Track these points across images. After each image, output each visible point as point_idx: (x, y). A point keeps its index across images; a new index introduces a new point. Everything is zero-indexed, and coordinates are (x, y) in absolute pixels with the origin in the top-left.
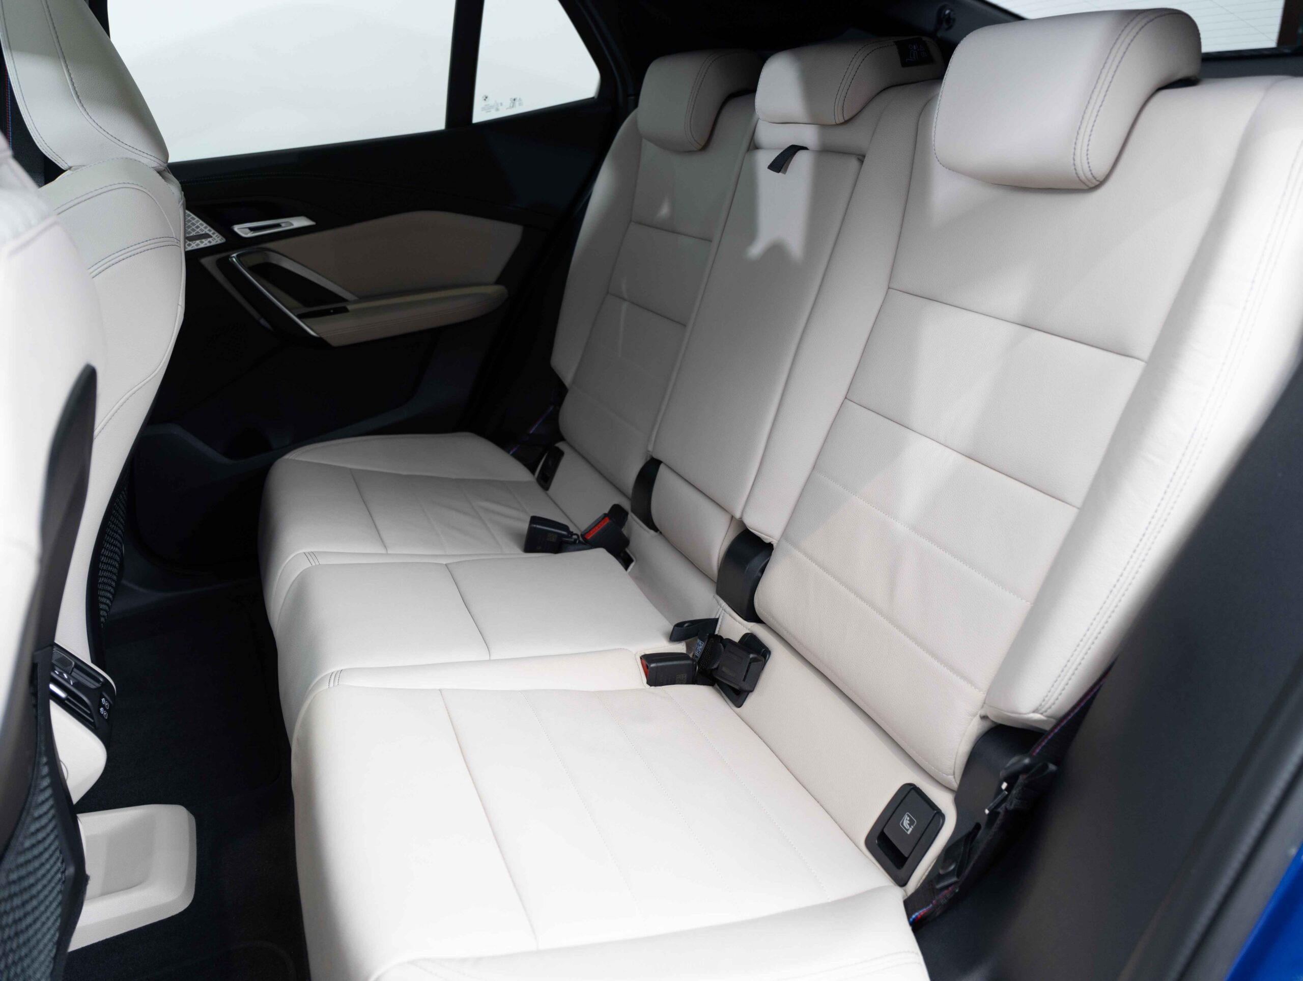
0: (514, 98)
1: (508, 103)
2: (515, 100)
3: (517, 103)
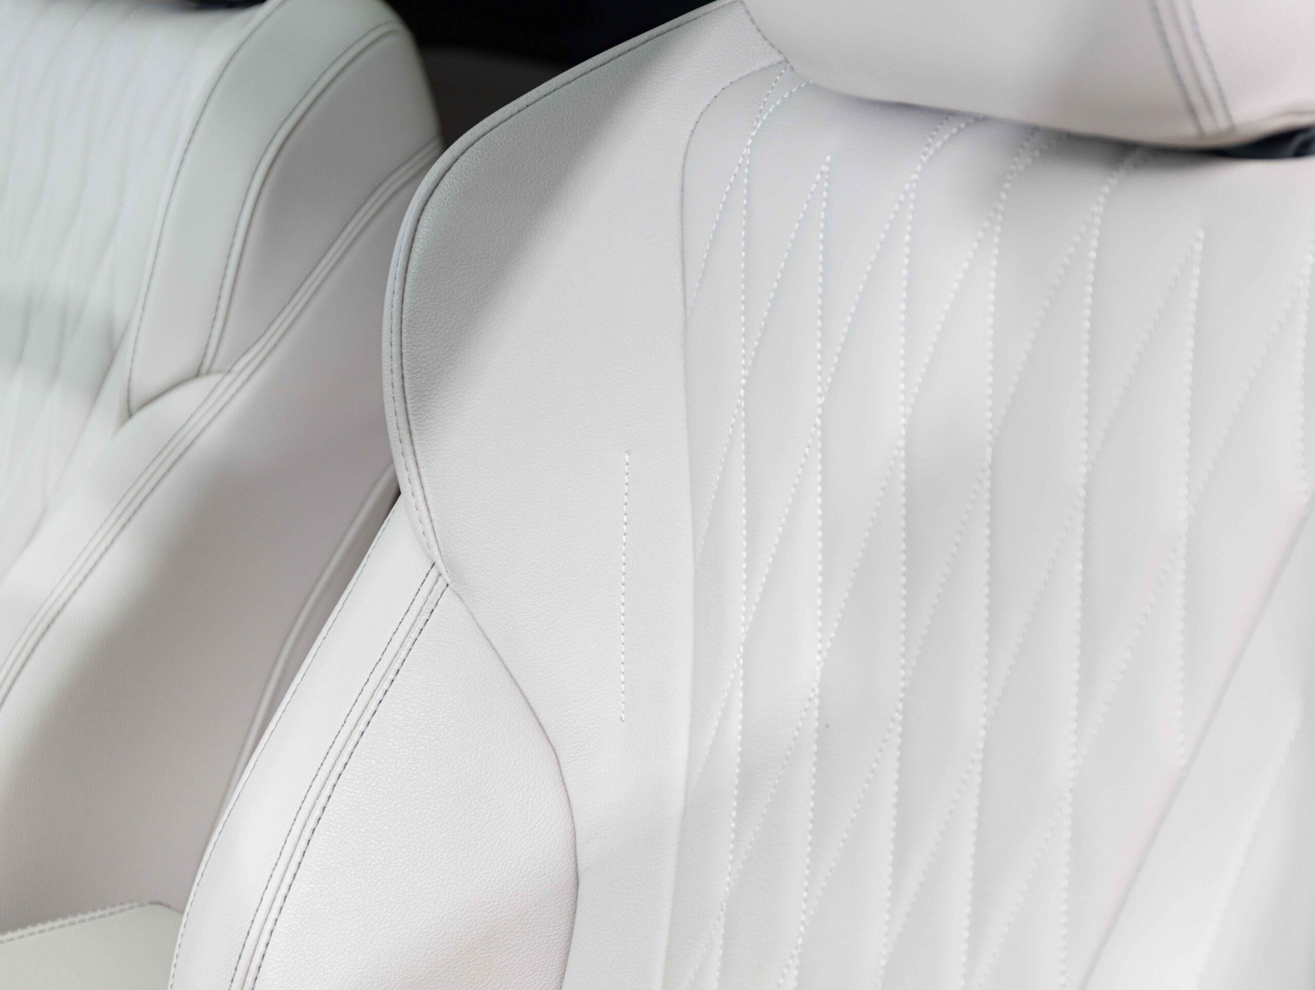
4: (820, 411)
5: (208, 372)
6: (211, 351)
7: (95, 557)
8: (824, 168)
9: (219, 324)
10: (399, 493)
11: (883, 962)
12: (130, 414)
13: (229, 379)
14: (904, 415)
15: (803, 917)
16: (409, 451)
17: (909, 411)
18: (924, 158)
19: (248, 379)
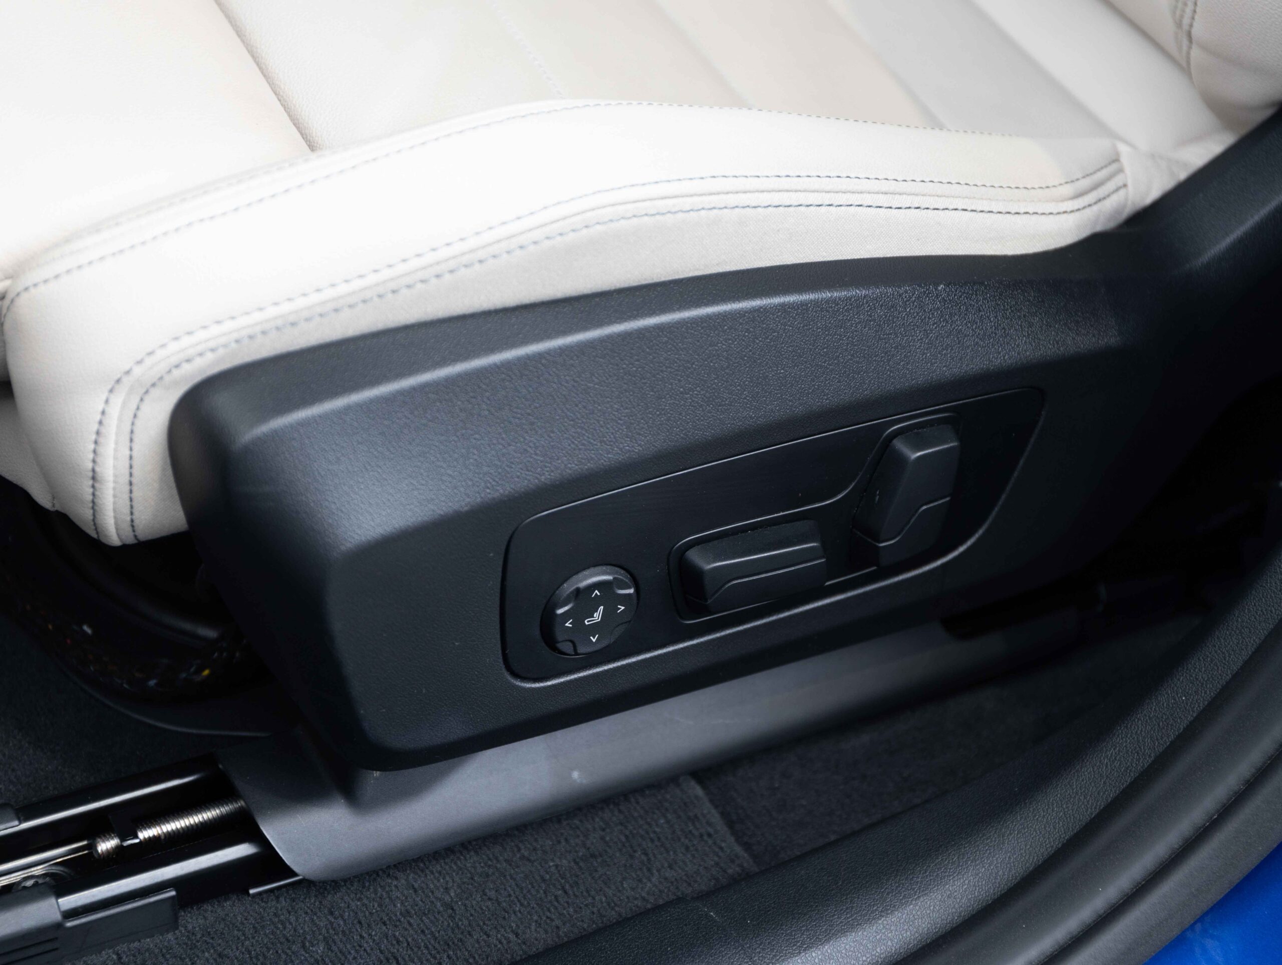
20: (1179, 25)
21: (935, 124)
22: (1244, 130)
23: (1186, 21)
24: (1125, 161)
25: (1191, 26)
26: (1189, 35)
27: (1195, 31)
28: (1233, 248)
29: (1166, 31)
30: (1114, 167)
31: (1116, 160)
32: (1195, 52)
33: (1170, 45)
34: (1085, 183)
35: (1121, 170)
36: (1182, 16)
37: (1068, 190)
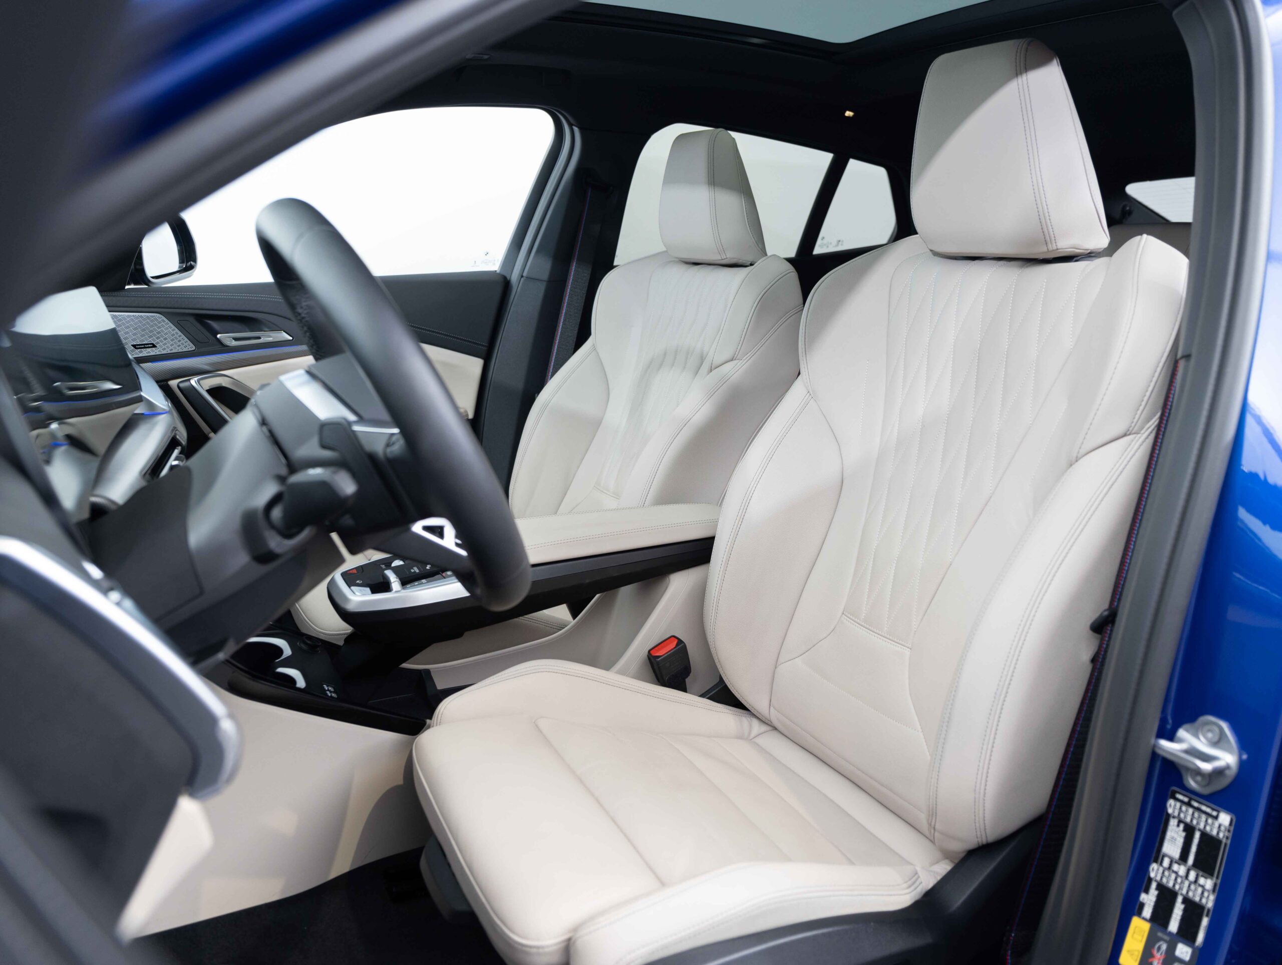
0: (839, 239)
1: (834, 243)
2: (839, 241)
3: (840, 243)
4: (928, 342)
5: (735, 360)
6: (737, 353)
7: (700, 406)
8: (934, 277)
9: (740, 345)
10: (799, 374)
11: (936, 488)
12: (711, 371)
13: (741, 361)
14: (953, 339)
15: (913, 479)
16: (805, 359)
17: (955, 338)
18: (964, 271)
19: (747, 362)
20: (930, 825)
21: (851, 863)
22: (957, 861)
23: (933, 824)
24: (920, 874)
25: (935, 825)
26: (934, 829)
27: (937, 827)
28: (965, 903)
29: (925, 827)
30: (916, 877)
31: (916, 873)
32: (937, 834)
33: (927, 832)
34: (910, 883)
35: (919, 877)
36: (931, 822)
37: (905, 885)
